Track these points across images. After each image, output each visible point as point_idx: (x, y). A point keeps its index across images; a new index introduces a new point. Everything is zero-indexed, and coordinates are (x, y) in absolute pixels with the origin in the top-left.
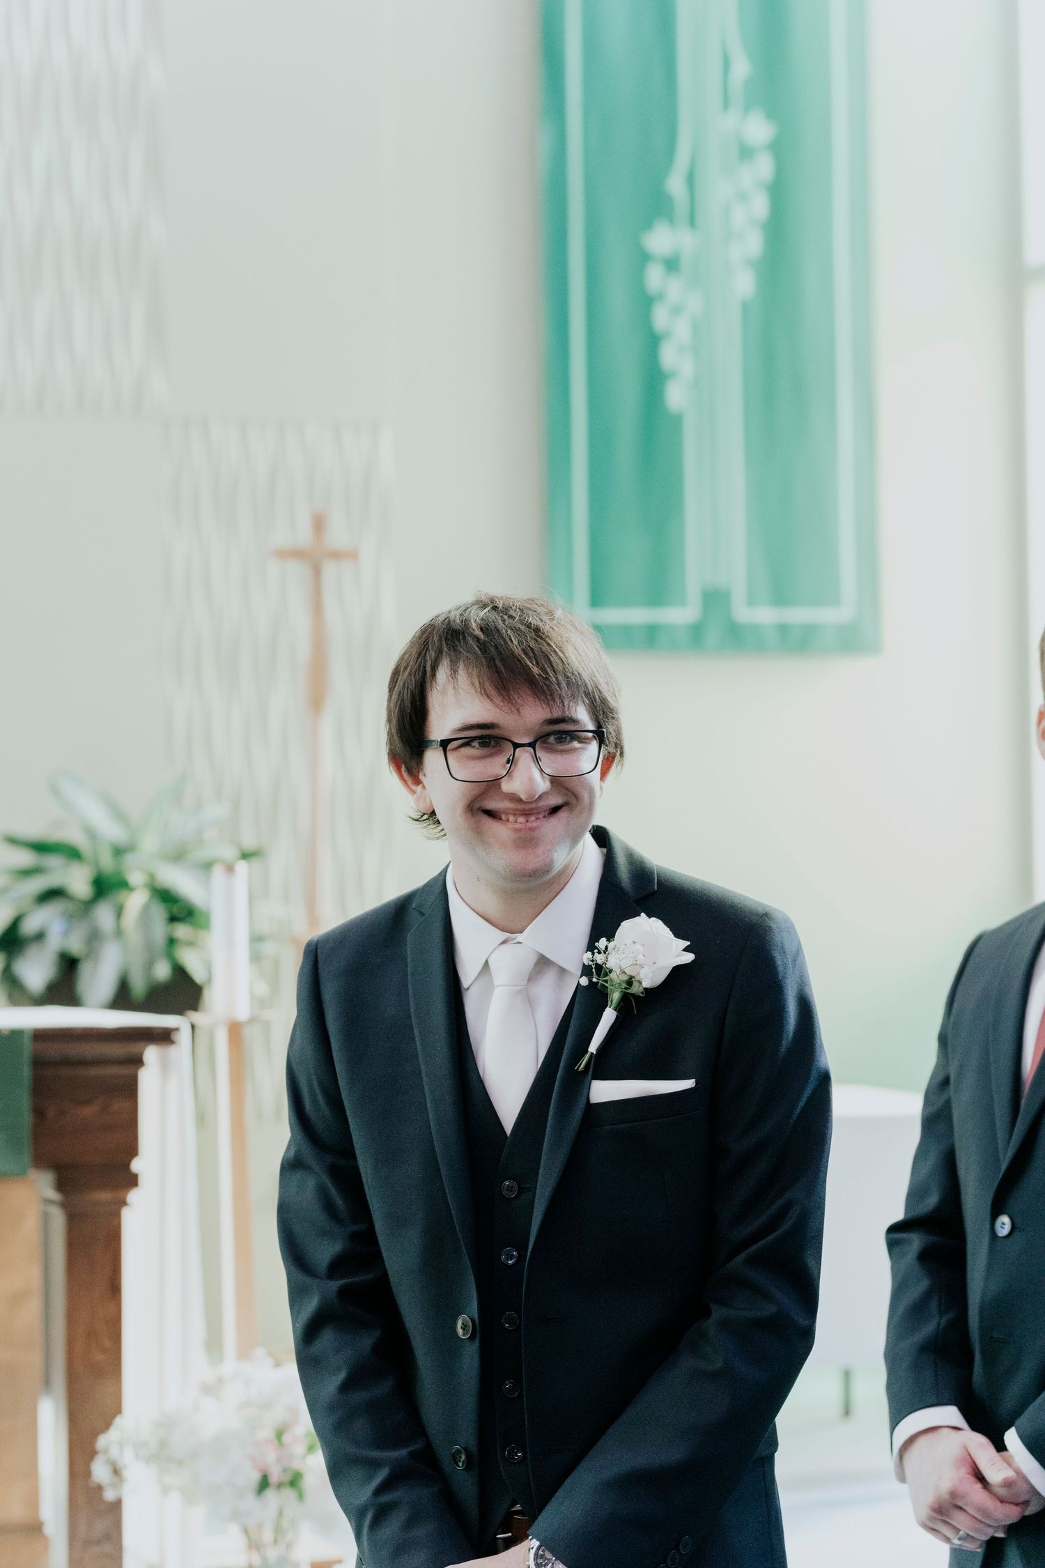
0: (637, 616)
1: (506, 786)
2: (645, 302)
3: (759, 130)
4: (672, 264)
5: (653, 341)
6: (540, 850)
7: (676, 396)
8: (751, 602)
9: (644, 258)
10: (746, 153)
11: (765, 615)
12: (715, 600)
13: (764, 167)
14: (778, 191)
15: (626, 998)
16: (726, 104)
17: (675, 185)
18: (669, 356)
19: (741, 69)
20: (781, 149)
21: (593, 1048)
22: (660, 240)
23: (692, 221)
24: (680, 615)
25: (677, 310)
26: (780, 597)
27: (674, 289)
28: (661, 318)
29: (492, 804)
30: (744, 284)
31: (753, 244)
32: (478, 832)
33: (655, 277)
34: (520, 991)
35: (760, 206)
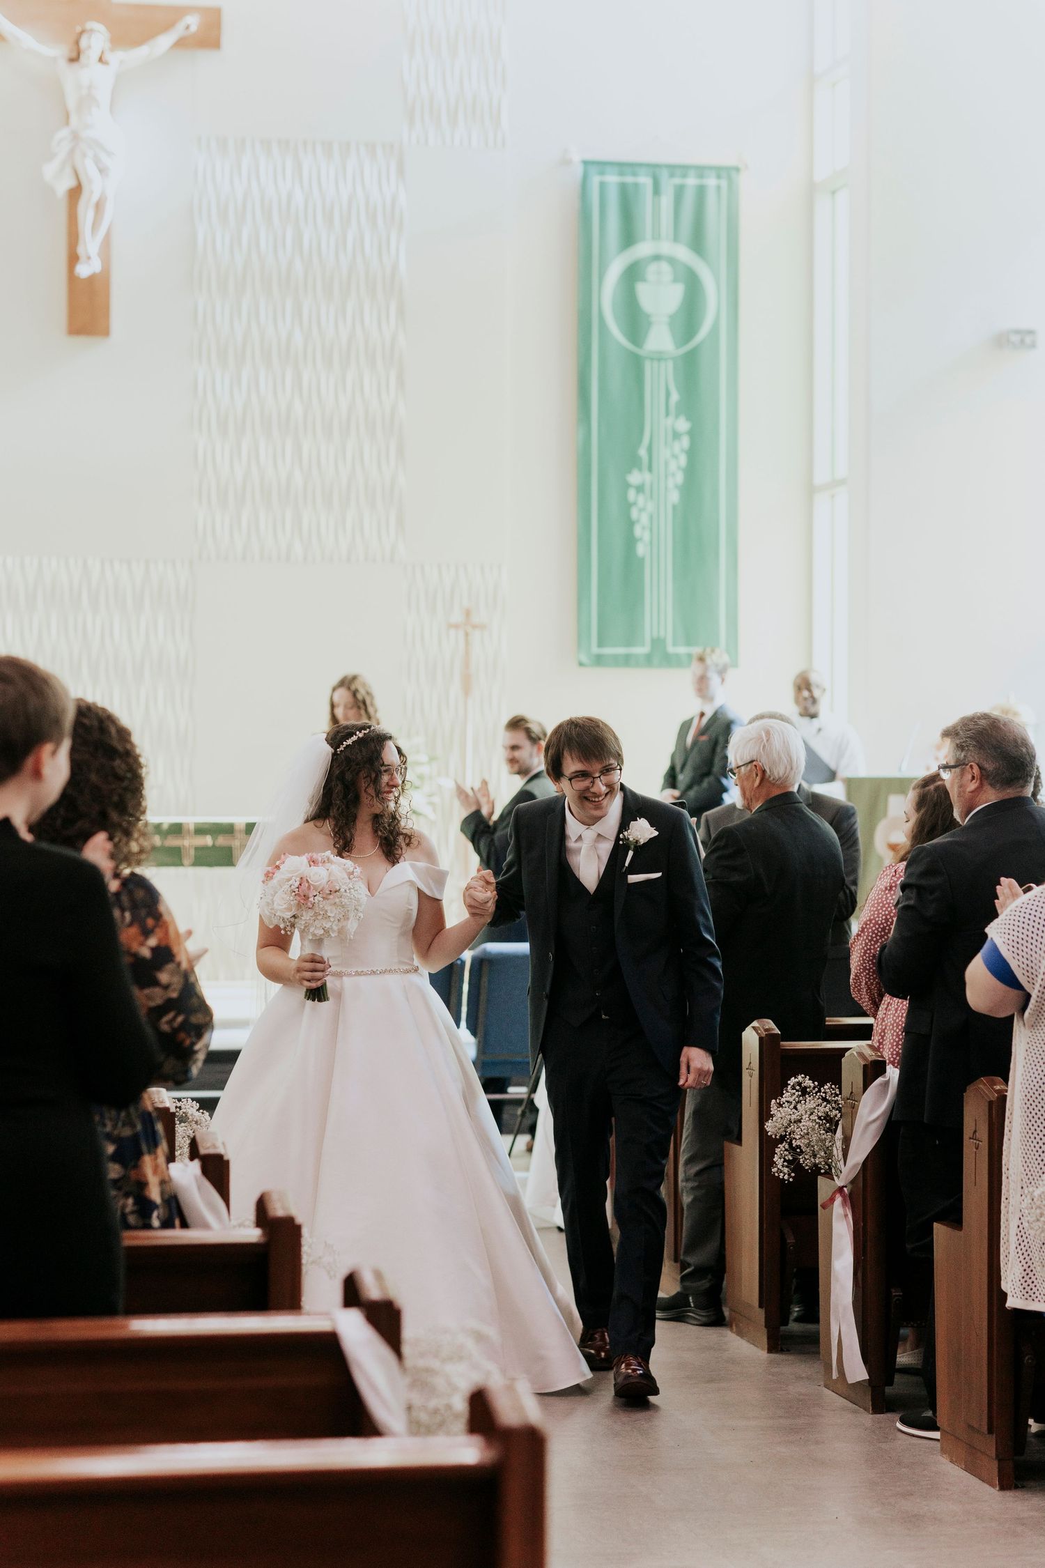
0: (621, 650)
1: (592, 790)
2: (627, 506)
3: (683, 425)
4: (640, 489)
5: (631, 524)
6: (603, 810)
7: (641, 549)
8: (675, 644)
9: (627, 486)
10: (676, 436)
11: (682, 650)
12: (658, 643)
13: (685, 442)
14: (692, 453)
15: (635, 847)
16: (667, 414)
17: (643, 452)
18: (638, 531)
19: (675, 397)
20: (691, 433)
21: (627, 864)
22: (635, 478)
23: (650, 469)
24: (641, 650)
25: (641, 510)
26: (689, 643)
27: (641, 500)
28: (634, 514)
29: (587, 795)
30: (674, 497)
31: (680, 478)
32: (582, 802)
33: (632, 494)
34: (592, 846)
35: (683, 460)
